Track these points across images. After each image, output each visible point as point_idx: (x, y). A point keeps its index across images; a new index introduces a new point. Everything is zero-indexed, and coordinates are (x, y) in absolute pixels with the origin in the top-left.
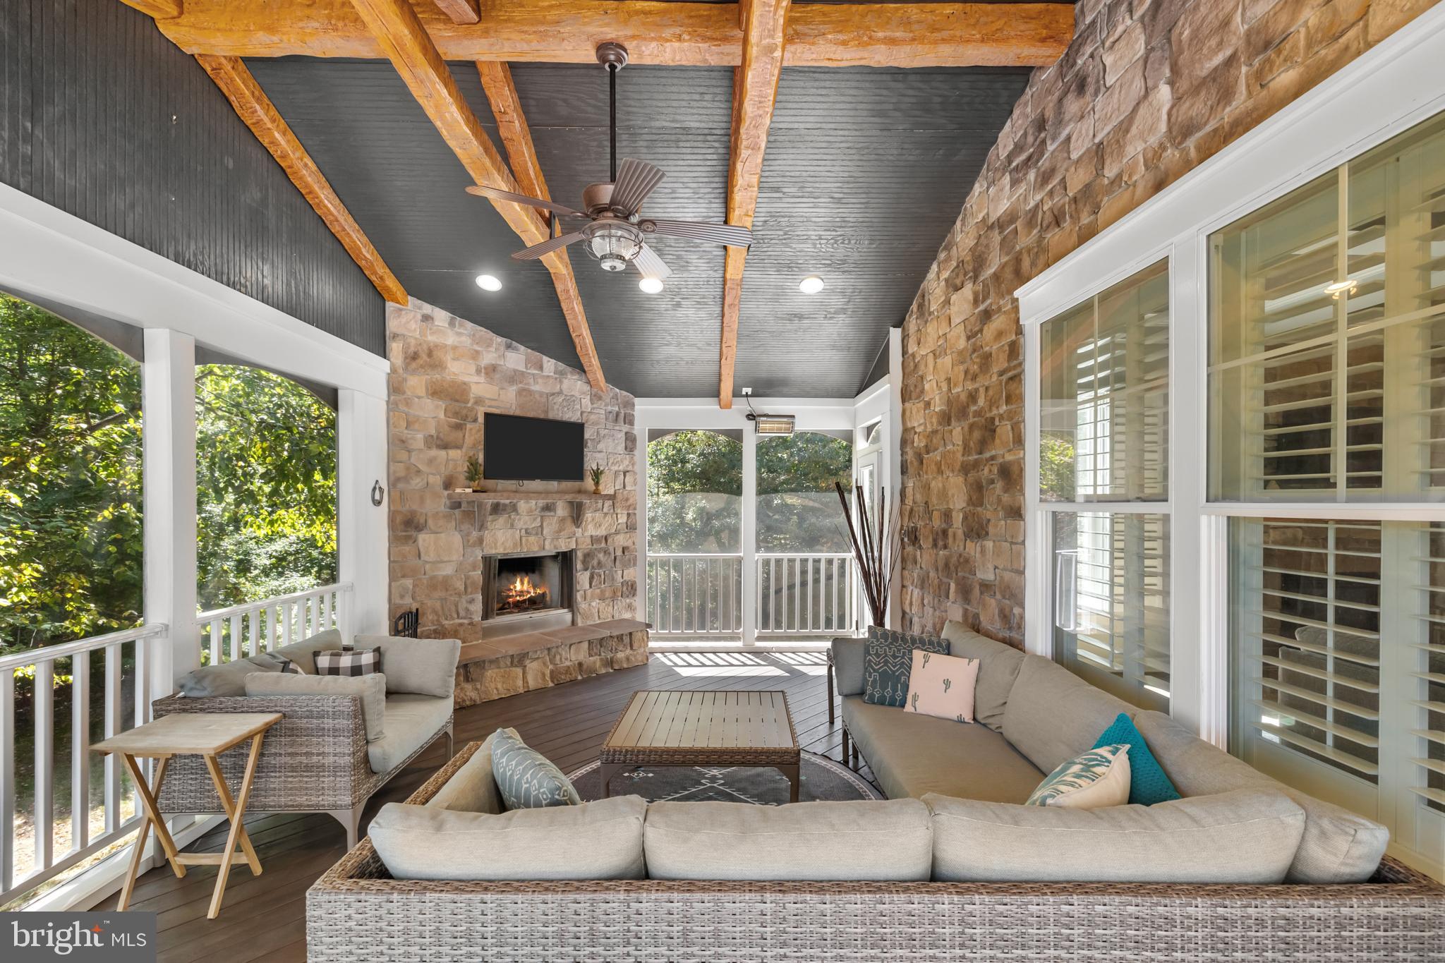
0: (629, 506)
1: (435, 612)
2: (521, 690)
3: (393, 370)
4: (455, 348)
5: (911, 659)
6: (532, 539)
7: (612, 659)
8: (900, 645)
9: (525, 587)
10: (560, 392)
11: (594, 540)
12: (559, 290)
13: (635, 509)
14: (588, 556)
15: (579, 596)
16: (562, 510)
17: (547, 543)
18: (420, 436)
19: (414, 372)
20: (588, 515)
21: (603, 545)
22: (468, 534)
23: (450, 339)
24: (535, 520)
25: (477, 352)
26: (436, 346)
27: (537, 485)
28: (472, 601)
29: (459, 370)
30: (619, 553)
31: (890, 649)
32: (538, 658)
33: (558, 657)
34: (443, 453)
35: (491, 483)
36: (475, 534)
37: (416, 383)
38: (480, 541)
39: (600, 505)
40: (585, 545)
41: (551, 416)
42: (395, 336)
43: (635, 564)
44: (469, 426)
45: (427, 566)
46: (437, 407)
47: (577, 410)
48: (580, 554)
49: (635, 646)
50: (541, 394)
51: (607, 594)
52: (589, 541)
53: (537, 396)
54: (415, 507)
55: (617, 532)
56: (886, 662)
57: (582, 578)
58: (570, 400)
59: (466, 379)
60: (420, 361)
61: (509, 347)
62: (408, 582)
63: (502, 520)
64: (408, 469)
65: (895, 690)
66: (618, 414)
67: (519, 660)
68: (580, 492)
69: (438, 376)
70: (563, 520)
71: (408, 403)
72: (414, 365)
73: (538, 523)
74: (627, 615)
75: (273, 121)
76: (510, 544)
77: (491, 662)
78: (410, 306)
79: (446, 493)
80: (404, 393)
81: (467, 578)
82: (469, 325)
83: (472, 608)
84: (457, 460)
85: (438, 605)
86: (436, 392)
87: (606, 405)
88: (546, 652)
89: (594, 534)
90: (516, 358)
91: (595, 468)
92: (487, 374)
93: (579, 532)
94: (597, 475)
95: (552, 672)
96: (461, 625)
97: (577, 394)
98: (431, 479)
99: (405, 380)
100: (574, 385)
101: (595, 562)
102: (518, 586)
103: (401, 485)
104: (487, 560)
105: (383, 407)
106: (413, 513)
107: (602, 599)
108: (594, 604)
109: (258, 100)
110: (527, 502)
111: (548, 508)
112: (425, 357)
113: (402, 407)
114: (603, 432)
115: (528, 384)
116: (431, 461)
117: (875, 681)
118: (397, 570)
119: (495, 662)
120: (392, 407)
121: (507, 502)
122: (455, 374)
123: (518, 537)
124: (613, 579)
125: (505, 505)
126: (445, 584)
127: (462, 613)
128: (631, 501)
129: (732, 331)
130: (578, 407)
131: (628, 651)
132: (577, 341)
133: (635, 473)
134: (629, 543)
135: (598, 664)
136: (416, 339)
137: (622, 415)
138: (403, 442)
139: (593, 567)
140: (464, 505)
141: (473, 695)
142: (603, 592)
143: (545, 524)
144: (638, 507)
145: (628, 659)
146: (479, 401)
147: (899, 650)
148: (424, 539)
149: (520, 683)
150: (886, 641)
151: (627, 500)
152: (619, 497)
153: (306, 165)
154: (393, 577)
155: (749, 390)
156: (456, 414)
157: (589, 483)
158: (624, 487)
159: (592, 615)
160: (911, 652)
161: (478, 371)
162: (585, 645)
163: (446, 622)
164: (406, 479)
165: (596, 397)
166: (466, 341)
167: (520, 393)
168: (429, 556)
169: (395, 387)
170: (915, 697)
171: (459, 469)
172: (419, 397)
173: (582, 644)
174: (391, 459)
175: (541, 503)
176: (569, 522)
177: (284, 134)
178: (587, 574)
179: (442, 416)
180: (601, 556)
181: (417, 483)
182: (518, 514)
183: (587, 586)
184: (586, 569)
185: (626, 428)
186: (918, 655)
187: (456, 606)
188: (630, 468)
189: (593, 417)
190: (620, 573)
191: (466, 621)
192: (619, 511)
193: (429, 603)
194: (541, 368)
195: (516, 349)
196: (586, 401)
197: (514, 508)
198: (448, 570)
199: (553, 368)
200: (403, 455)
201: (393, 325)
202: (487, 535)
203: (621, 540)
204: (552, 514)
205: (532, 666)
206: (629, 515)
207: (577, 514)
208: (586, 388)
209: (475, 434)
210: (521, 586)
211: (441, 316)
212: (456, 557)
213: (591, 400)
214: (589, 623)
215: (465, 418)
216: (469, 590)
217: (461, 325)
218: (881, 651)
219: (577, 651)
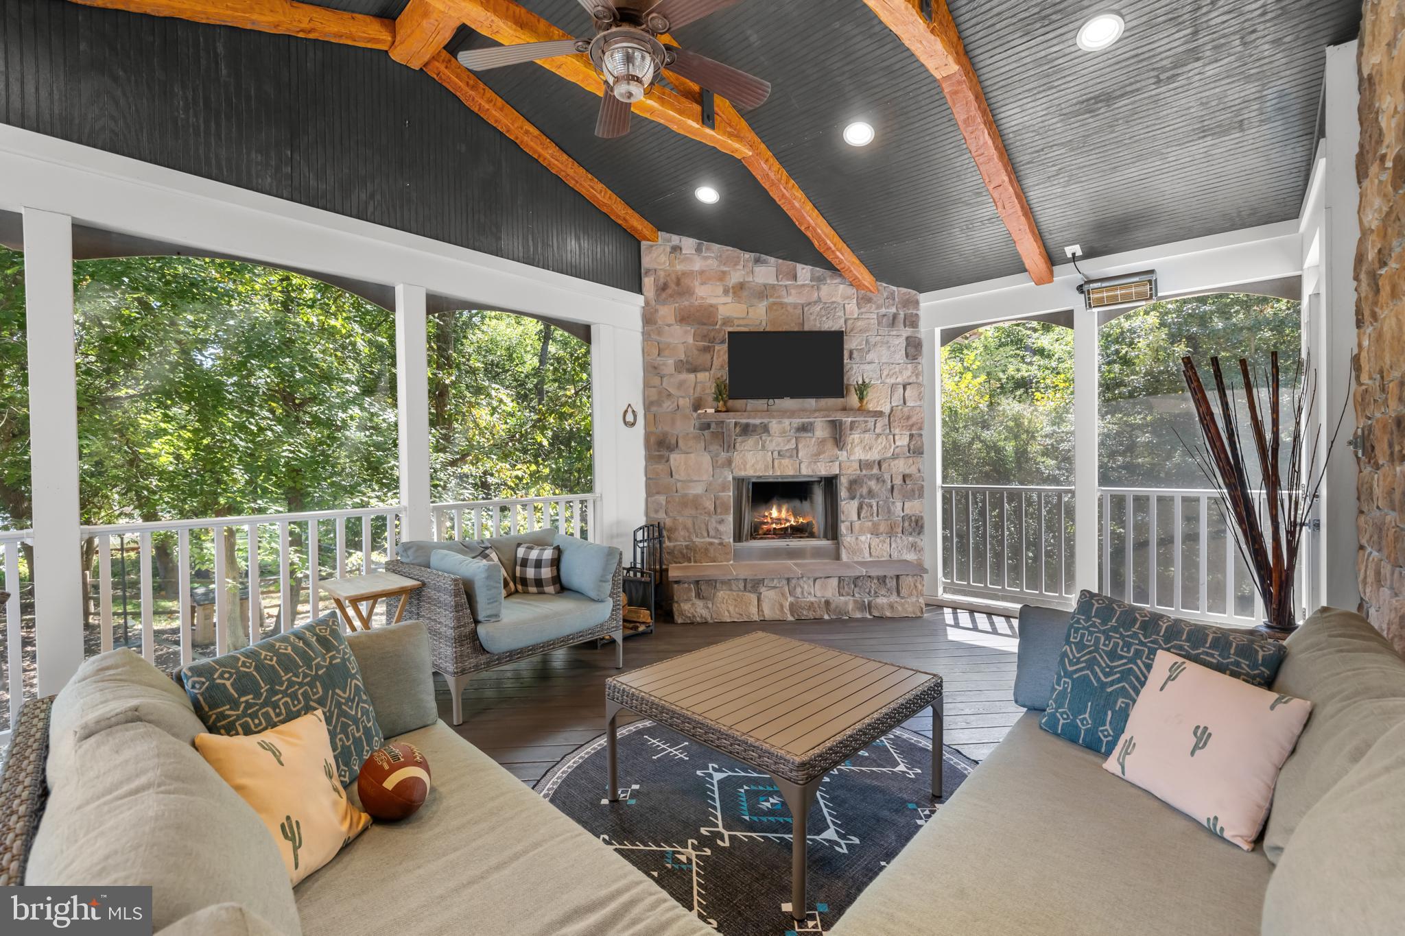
0: (912, 426)
1: (686, 528)
2: (756, 618)
3: (647, 303)
4: (702, 272)
5: (1149, 667)
6: (786, 462)
7: (870, 603)
8: (1135, 635)
9: (784, 515)
10: (819, 300)
11: (863, 465)
12: (759, 178)
13: (921, 429)
14: (854, 483)
15: (843, 528)
16: (821, 431)
17: (803, 466)
18: (671, 362)
19: (664, 303)
20: (855, 437)
21: (875, 471)
22: (717, 455)
23: (698, 265)
24: (789, 441)
25: (724, 273)
26: (684, 274)
27: (788, 403)
28: (721, 522)
29: (708, 294)
30: (898, 481)
31: (1108, 638)
32: (775, 587)
33: (799, 590)
34: (692, 376)
35: (739, 403)
36: (724, 455)
37: (666, 312)
38: (729, 462)
39: (871, 425)
40: (852, 470)
41: (806, 328)
42: (648, 271)
43: (921, 496)
44: (717, 348)
45: (679, 485)
46: (686, 332)
47: (840, 317)
48: (844, 482)
49: (904, 592)
50: (795, 306)
51: (882, 528)
52: (856, 466)
53: (789, 308)
54: (667, 428)
55: (895, 457)
56: (1091, 663)
57: (848, 508)
58: (830, 308)
59: (713, 301)
60: (669, 291)
61: (757, 261)
62: (662, 499)
63: (751, 441)
64: (660, 393)
65: (1099, 720)
66: (895, 317)
67: (754, 585)
68: (844, 409)
69: (686, 303)
70: (822, 442)
71: (659, 333)
72: (664, 295)
73: (792, 445)
74: (911, 557)
75: (489, 101)
76: (760, 466)
77: (723, 583)
78: (660, 241)
79: (695, 415)
80: (655, 323)
81: (716, 498)
82: (716, 247)
83: (722, 528)
84: (706, 382)
85: (689, 523)
86: (684, 318)
87: (878, 307)
88: (785, 582)
89: (863, 457)
90: (766, 272)
91: (860, 382)
92: (734, 293)
93: (843, 455)
94: (862, 389)
95: (791, 605)
96: (711, 544)
97: (839, 299)
98: (681, 402)
99: (657, 311)
100: (836, 291)
101: (865, 491)
102: (775, 513)
103: (654, 409)
104: (739, 482)
105: (639, 337)
106: (665, 435)
107: (875, 532)
108: (863, 538)
109: (473, 88)
110: (780, 422)
111: (804, 428)
112: (673, 286)
113: (654, 337)
114: (873, 340)
115: (779, 297)
116: (681, 385)
117: (1063, 694)
118: (653, 486)
119: (727, 583)
120: (646, 335)
121: (757, 421)
122: (702, 298)
123: (769, 459)
124: (889, 511)
125: (755, 426)
126: (695, 503)
127: (712, 533)
128: (914, 419)
129: (990, 160)
130: (841, 313)
131: (894, 598)
132: (809, 234)
133: (920, 385)
134: (912, 470)
135: (851, 606)
136: (665, 271)
137: (902, 316)
138: (655, 368)
139: (861, 496)
140: (713, 426)
141: (705, 613)
142: (875, 525)
143: (800, 446)
144: (926, 426)
145: (891, 607)
146: (727, 321)
147: (1128, 645)
148: (675, 458)
149: (754, 610)
150: (1104, 623)
151: (908, 418)
152: (898, 414)
153: (527, 132)
154: (649, 494)
155: (1077, 249)
156: (704, 337)
157: (853, 399)
158: (905, 403)
159: (861, 551)
160: (1153, 652)
161: (726, 292)
162: (834, 582)
163: (695, 539)
164: (658, 403)
165: (864, 300)
166: (712, 264)
167: (769, 308)
168: (680, 475)
169: (649, 319)
170: (1130, 743)
171: (708, 391)
172: (669, 325)
173: (830, 580)
174: (647, 385)
175: (797, 422)
176: (830, 445)
177: (501, 109)
178: (855, 504)
179: (691, 340)
180: (872, 483)
181: (668, 406)
182: (769, 435)
183: (855, 517)
184: (853, 498)
185: (908, 331)
186: (1164, 660)
187: (707, 526)
188: (913, 379)
189: (859, 323)
190: (899, 505)
191: (716, 541)
192: (897, 431)
193: (681, 519)
194: (795, 278)
195: (765, 262)
196: (852, 307)
197: (765, 429)
198: (698, 489)
199: (809, 275)
200: (657, 381)
201: (647, 261)
202: (737, 457)
203: (900, 466)
204: (810, 435)
205: (769, 595)
206: (911, 436)
207: (838, 435)
208: (852, 291)
209: (721, 353)
210: (778, 514)
211: (688, 244)
212: (706, 477)
213: (858, 304)
214: (856, 559)
215: (712, 340)
216: (719, 511)
217: (707, 249)
218: (1089, 641)
219: (824, 587)
